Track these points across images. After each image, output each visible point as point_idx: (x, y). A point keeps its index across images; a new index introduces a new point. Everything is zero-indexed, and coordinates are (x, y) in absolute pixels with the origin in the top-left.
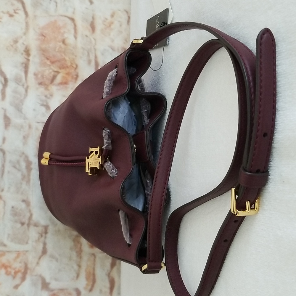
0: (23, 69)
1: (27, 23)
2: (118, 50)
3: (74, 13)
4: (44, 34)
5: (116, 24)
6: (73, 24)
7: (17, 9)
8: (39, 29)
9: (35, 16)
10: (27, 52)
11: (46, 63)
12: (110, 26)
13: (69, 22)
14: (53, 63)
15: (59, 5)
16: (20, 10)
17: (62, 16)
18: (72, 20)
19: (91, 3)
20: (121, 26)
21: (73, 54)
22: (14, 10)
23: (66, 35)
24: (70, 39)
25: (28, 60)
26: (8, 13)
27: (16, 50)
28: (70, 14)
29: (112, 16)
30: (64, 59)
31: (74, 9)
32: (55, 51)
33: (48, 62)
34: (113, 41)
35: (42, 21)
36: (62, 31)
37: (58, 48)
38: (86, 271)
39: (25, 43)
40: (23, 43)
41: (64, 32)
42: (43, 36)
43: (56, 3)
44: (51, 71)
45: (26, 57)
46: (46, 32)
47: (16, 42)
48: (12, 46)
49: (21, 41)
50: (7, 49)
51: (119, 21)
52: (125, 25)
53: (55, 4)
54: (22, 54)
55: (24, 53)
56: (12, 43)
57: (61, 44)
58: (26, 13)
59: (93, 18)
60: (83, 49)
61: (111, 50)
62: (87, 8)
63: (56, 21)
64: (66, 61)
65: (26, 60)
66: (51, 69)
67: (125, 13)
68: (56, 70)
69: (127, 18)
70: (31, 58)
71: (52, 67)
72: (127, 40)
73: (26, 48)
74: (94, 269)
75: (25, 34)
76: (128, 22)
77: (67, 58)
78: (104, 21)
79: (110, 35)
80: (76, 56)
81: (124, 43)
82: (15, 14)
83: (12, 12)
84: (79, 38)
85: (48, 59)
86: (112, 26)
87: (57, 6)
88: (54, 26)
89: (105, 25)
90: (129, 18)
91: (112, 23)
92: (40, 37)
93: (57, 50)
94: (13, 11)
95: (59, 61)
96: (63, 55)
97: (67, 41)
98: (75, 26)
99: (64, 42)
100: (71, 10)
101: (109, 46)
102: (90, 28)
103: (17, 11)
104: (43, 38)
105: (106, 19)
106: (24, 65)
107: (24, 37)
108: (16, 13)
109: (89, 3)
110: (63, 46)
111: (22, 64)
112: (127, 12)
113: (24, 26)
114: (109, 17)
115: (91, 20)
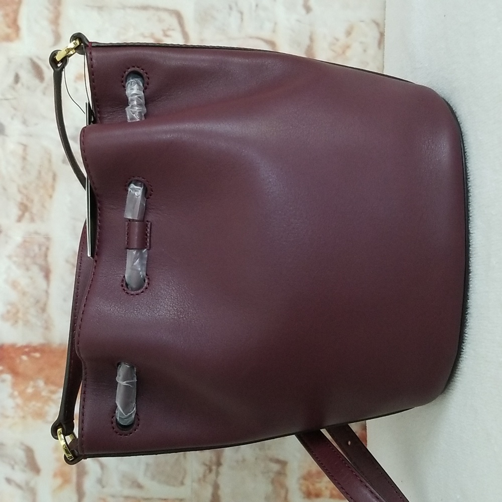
3: (274, 31)
5: (356, 49)
7: (169, 29)
9: (202, 41)
12: (344, 52)
15: (246, 17)
16: (173, 30)
17: (251, 37)
18: (272, 44)
19: (308, 9)
20: (365, 51)
22: (164, 31)
26: (152, 36)
28: (266, 34)
29: (349, 33)
31: (276, 24)
43: (242, 13)
51: (361, 43)
52: (373, 50)
53: (239, 15)
58: (185, 36)
59: (311, 39)
62: (298, 21)
67: (374, 25)
69: (377, 35)
76: (381, 42)
78: (332, 44)
82: (164, 39)
83: (159, 35)
86: (349, 53)
87: (242, 19)
89: (333, 51)
90: (382, 35)
91: (348, 47)
94: (161, 33)
100: (268, 26)
103: (169, 33)
105: (337, 40)
108: (166, 36)
109: (303, 12)
112: (377, 24)
114: (341, 36)
115: (307, 42)
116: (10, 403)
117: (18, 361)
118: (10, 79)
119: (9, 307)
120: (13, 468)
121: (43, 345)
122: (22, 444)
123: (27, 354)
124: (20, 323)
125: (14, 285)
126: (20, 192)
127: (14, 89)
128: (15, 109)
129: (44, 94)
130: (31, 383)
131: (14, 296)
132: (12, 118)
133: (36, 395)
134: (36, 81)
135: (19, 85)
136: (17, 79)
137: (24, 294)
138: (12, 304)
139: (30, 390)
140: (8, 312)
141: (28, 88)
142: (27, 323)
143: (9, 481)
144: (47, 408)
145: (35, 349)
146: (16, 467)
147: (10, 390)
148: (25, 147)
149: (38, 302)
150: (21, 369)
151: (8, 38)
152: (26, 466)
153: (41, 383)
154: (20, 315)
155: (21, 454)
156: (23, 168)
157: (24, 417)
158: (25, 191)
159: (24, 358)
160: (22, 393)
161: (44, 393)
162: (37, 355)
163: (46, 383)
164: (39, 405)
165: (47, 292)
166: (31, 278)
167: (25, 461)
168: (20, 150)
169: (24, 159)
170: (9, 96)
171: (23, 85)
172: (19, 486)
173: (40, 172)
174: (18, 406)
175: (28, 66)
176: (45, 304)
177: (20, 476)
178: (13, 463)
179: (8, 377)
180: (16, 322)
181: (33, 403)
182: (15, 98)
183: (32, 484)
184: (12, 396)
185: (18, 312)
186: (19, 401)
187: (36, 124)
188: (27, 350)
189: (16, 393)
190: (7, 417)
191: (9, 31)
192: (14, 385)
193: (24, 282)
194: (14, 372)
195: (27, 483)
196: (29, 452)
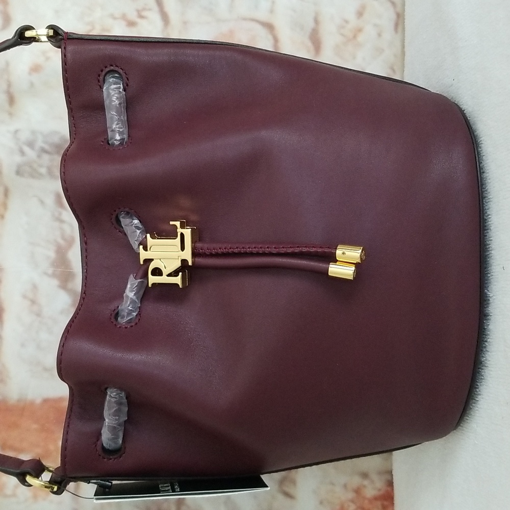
3: (272, 11)
5: (369, 32)
6: (270, 37)
7: (144, 9)
12: (355, 37)
13: (262, 31)
16: (150, 10)
17: (245, 19)
18: (269, 27)
20: (379, 35)
22: (138, 11)
26: (124, 17)
28: (263, 15)
29: (360, 14)
31: (273, 2)
51: (375, 25)
52: (389, 34)
58: (165, 17)
59: (316, 21)
67: (389, 4)
69: (394, 16)
76: (397, 25)
78: (341, 27)
79: (354, 58)
82: (139, 20)
83: (133, 16)
86: (361, 38)
89: (342, 35)
91: (360, 30)
94: (135, 13)
98: (276, 40)
100: (264, 5)
102: (310, 44)
103: (144, 13)
105: (347, 22)
108: (141, 17)
112: (393, 3)
114: (351, 17)
115: (311, 24)
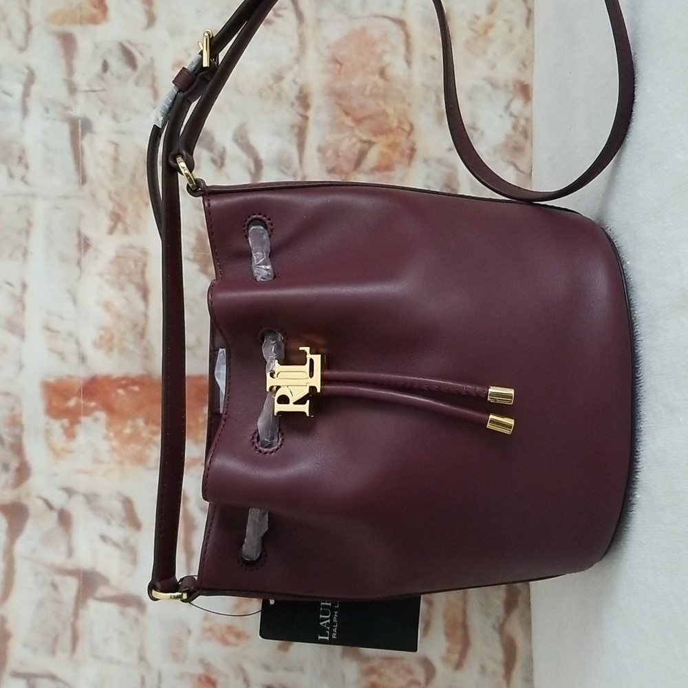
0: (295, 139)
1: (302, 37)
2: (506, 86)
3: (403, 8)
4: (339, 59)
5: (500, 28)
6: (402, 33)
7: (281, 7)
8: (328, 47)
9: (319, 21)
10: (303, 100)
11: (343, 123)
12: (486, 32)
13: (393, 28)
14: (359, 121)
16: (285, 8)
17: (376, 16)
18: (401, 23)
20: (511, 30)
21: (403, 100)
22: (274, 10)
23: (387, 59)
24: (397, 67)
25: (306, 118)
27: (279, 96)
28: (394, 12)
29: (491, 10)
30: (384, 114)
32: (363, 95)
33: (349, 121)
34: (493, 66)
35: (334, 31)
36: (379, 49)
37: (369, 87)
38: (445, 616)
39: (298, 80)
40: (294, 81)
41: (384, 52)
42: (337, 61)
44: (354, 140)
45: (301, 111)
46: (343, 53)
47: (279, 78)
48: (271, 87)
49: (289, 77)
50: (260, 94)
51: (507, 21)
52: (520, 29)
54: (292, 105)
55: (297, 103)
56: (271, 82)
57: (376, 78)
58: (300, 16)
60: (426, 87)
61: (488, 88)
63: (364, 29)
64: (387, 116)
65: (299, 118)
66: (355, 136)
68: (365, 138)
69: (525, 12)
70: (311, 113)
71: (357, 131)
72: (526, 62)
73: (301, 91)
74: (464, 613)
75: (298, 60)
76: (529, 20)
77: (390, 110)
78: (472, 23)
79: (485, 52)
80: (409, 105)
81: (519, 70)
82: (275, 18)
84: (417, 64)
85: (347, 114)
86: (492, 33)
88: (362, 41)
89: (472, 30)
90: (530, 11)
91: (490, 26)
92: (331, 66)
93: (367, 92)
95: (371, 117)
96: (382, 103)
97: (390, 72)
98: (407, 36)
99: (382, 73)
100: (396, 3)
101: (484, 79)
103: (281, 12)
104: (338, 66)
105: (478, 18)
106: (296, 130)
107: (296, 67)
108: (278, 15)
110: (381, 82)
111: (292, 127)
113: (295, 42)
114: (482, 12)
116: (104, 446)
117: (113, 396)
118: (98, 67)
119: (102, 332)
120: (109, 523)
121: (142, 377)
122: (119, 494)
123: (124, 387)
124: (116, 351)
125: (107, 306)
126: (111, 199)
127: (102, 78)
128: (103, 102)
129: (137, 84)
130: (130, 422)
131: (107, 319)
132: (101, 113)
133: (135, 437)
134: (128, 70)
135: (108, 74)
136: (105, 66)
137: (119, 316)
138: (105, 329)
139: (128, 431)
140: (101, 338)
141: (119, 78)
142: (123, 351)
143: (104, 538)
144: (147, 451)
145: (133, 382)
146: (113, 522)
147: (103, 431)
148: (117, 145)
149: (135, 326)
150: (117, 405)
151: (94, 20)
152: (124, 521)
153: (140, 423)
154: (115, 341)
155: (117, 506)
156: (115, 171)
157: (121, 463)
158: (117, 198)
159: (121, 392)
160: (118, 435)
161: (145, 434)
162: (136, 388)
163: (147, 423)
164: (139, 448)
165: (146, 316)
166: (127, 298)
167: (123, 514)
168: (110, 149)
169: (116, 160)
170: (96, 87)
171: (112, 74)
172: (116, 545)
173: (134, 176)
174: (114, 449)
175: (117, 52)
176: (144, 329)
177: (117, 532)
178: (109, 517)
179: (102, 415)
180: (111, 349)
181: (132, 445)
182: (104, 90)
183: (132, 541)
184: (106, 438)
185: (112, 338)
186: (115, 443)
187: (129, 120)
188: (124, 382)
189: (111, 434)
190: (101, 462)
191: (95, 11)
192: (109, 425)
193: (118, 303)
194: (110, 409)
195: (126, 541)
196: (128, 504)
